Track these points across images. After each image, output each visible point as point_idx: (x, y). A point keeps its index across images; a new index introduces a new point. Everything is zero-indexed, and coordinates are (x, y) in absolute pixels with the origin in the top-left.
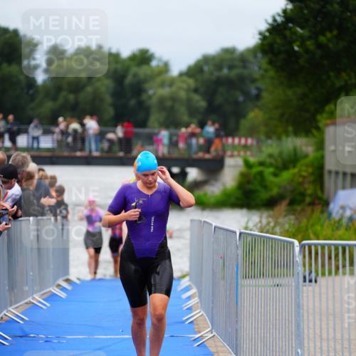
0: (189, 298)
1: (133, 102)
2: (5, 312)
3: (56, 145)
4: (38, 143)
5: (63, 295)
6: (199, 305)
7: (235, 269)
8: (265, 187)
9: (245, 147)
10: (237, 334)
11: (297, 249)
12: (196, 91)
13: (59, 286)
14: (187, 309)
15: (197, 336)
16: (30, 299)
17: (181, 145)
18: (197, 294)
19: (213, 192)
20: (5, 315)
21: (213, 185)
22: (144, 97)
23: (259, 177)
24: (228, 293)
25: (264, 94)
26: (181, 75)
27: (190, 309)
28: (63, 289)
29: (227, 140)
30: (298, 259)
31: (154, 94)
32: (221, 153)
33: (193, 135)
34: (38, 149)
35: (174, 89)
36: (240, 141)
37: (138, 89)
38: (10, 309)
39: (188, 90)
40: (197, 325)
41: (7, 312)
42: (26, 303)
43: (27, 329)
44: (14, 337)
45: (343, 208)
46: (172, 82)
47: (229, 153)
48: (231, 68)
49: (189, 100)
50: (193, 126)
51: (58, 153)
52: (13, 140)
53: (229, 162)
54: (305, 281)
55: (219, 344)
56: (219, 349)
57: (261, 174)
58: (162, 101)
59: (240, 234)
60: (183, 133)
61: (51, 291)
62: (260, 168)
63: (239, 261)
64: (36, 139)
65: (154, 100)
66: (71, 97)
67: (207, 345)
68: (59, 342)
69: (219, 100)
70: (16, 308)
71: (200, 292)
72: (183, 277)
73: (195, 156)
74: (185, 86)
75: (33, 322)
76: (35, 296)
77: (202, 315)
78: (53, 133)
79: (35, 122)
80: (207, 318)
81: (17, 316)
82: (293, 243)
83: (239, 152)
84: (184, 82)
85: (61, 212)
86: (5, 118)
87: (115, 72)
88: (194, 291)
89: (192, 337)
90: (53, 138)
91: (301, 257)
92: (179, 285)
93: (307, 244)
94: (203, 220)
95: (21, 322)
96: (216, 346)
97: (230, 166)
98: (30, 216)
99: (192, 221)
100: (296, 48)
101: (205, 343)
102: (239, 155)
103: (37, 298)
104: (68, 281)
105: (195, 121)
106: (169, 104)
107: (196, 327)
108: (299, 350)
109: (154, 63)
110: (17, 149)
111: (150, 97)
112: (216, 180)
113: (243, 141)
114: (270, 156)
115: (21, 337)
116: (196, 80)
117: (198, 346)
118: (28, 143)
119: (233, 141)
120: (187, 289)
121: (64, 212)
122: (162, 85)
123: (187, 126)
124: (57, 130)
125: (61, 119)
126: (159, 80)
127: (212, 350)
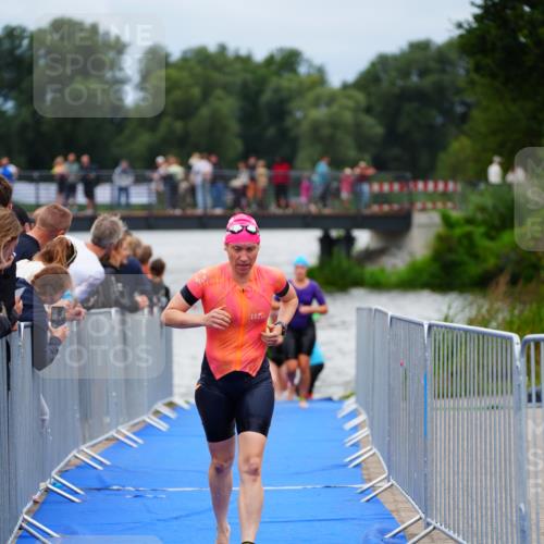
0: (356, 429)
1: (271, 132)
2: (75, 452)
3: (154, 199)
4: (128, 197)
5: (163, 426)
6: (370, 438)
7: (423, 382)
8: (476, 257)
9: (445, 196)
10: (425, 481)
11: (517, 348)
12: (368, 110)
13: (157, 413)
14: (352, 445)
15: (366, 486)
16: (113, 433)
17: (345, 195)
18: (367, 422)
19: (394, 266)
20: (76, 457)
21: (394, 255)
22: (289, 122)
23: (465, 242)
24: (412, 419)
25: (476, 114)
26: (345, 87)
27: (356, 446)
28: (164, 418)
29: (416, 186)
30: (520, 363)
31: (305, 117)
32: (406, 205)
33: (363, 178)
34: (128, 206)
35: (335, 108)
36: (436, 186)
37: (280, 111)
38: (83, 448)
39: (356, 110)
40: (367, 469)
41: (78, 452)
42: (107, 439)
43: (108, 479)
44: (88, 490)
46: (332, 99)
47: (419, 205)
48: (423, 73)
49: (358, 125)
50: (363, 164)
51: (157, 212)
52: (89, 194)
53: (419, 218)
54: (530, 400)
55: (400, 498)
56: (400, 505)
57: (469, 236)
58: (316, 127)
59: (430, 327)
60: (348, 177)
61: (144, 421)
62: (468, 228)
63: (429, 369)
64: (124, 190)
65: (305, 127)
66: (179, 125)
67: (382, 500)
68: (155, 497)
69: (403, 124)
70: (93, 446)
71: (371, 419)
72: (347, 397)
73: (366, 212)
74: (351, 103)
75: (117, 467)
76: (120, 428)
77: (374, 454)
78: (150, 180)
79: (124, 165)
80: (381, 458)
81: (94, 459)
82: (511, 339)
83: (434, 203)
84: (349, 97)
85: (159, 300)
86: (78, 159)
87: (245, 85)
88: (363, 417)
89: (357, 489)
90: (150, 190)
91: (524, 360)
92: (340, 408)
93: (534, 340)
94: (374, 307)
95: (100, 468)
96: (395, 501)
97: (422, 226)
98: (111, 307)
99: (359, 309)
100: (523, 40)
101: (379, 497)
102: (434, 208)
103: (124, 431)
104: (171, 405)
105: (367, 157)
106: (326, 131)
107: (364, 472)
108: (522, 506)
109: (303, 70)
110: (95, 206)
111: (298, 123)
112: (399, 247)
113: (441, 186)
114: (482, 209)
115: (99, 490)
116: (369, 95)
117: (368, 501)
118: (112, 197)
119: (426, 186)
120: (353, 414)
121: (164, 299)
122: (316, 103)
123: (353, 165)
124: (156, 176)
125: (160, 160)
126: (311, 96)
127: (390, 507)
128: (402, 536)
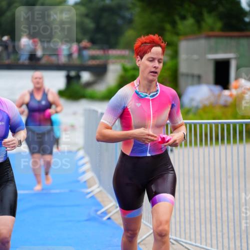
9: (123, 57)
12: (87, 16)
26: (76, 4)
27: (84, 172)
33: (85, 48)
39: (81, 16)
45: (192, 100)
47: (111, 60)
56: (104, 199)
67: (96, 197)
69: (104, 22)
72: (79, 149)
74: (78, 12)
88: (87, 159)
113: (123, 53)
116: (88, 8)
120: (82, 158)
128: (105, 213)
